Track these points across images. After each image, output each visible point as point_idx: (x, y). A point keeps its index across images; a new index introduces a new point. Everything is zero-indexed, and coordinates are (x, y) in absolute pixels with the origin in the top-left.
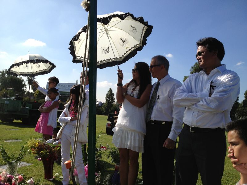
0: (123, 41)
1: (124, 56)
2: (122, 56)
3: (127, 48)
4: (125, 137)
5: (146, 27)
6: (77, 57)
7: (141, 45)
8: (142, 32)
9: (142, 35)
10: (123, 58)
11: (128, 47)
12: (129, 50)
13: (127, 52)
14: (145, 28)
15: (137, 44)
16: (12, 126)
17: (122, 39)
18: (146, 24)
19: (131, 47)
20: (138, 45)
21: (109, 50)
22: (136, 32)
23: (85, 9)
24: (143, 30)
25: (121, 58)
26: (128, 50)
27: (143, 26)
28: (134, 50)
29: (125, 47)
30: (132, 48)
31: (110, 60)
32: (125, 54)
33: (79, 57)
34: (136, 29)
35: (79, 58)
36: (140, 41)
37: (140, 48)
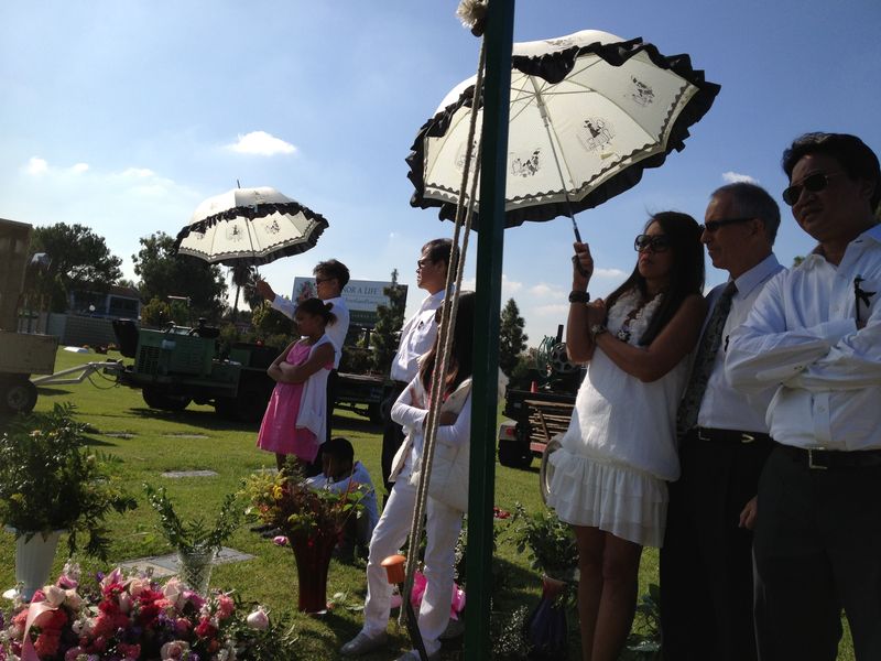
0: (592, 130)
1: (592, 184)
2: (585, 184)
3: (604, 157)
4: (594, 486)
5: (692, 86)
6: (428, 189)
7: (663, 148)
8: (674, 105)
9: (670, 113)
10: (585, 193)
11: (610, 155)
12: (614, 164)
13: (604, 170)
14: (687, 92)
15: (647, 146)
16: (183, 425)
17: (590, 126)
18: (695, 77)
19: (621, 155)
20: (649, 150)
21: (536, 163)
22: (650, 101)
23: (471, 26)
24: (678, 97)
25: (578, 191)
26: (607, 163)
27: (682, 82)
28: (631, 167)
29: (599, 152)
30: (625, 158)
31: (539, 199)
32: (594, 177)
33: (434, 185)
34: (649, 92)
35: (433, 190)
36: (661, 136)
37: (656, 160)
